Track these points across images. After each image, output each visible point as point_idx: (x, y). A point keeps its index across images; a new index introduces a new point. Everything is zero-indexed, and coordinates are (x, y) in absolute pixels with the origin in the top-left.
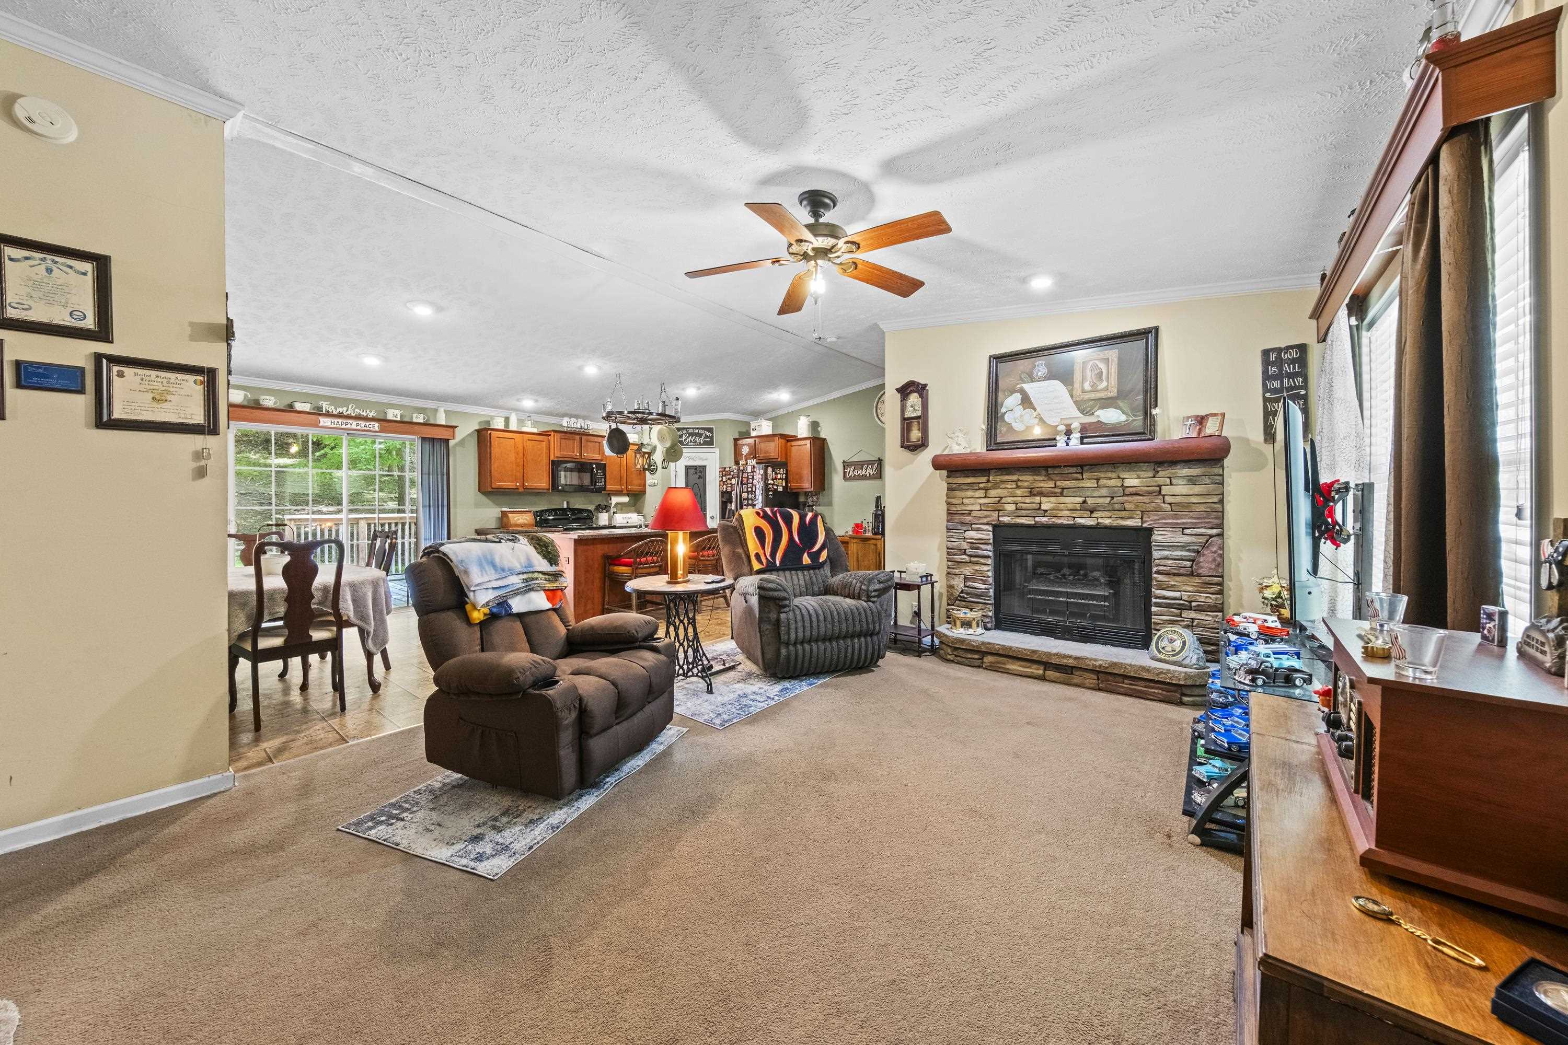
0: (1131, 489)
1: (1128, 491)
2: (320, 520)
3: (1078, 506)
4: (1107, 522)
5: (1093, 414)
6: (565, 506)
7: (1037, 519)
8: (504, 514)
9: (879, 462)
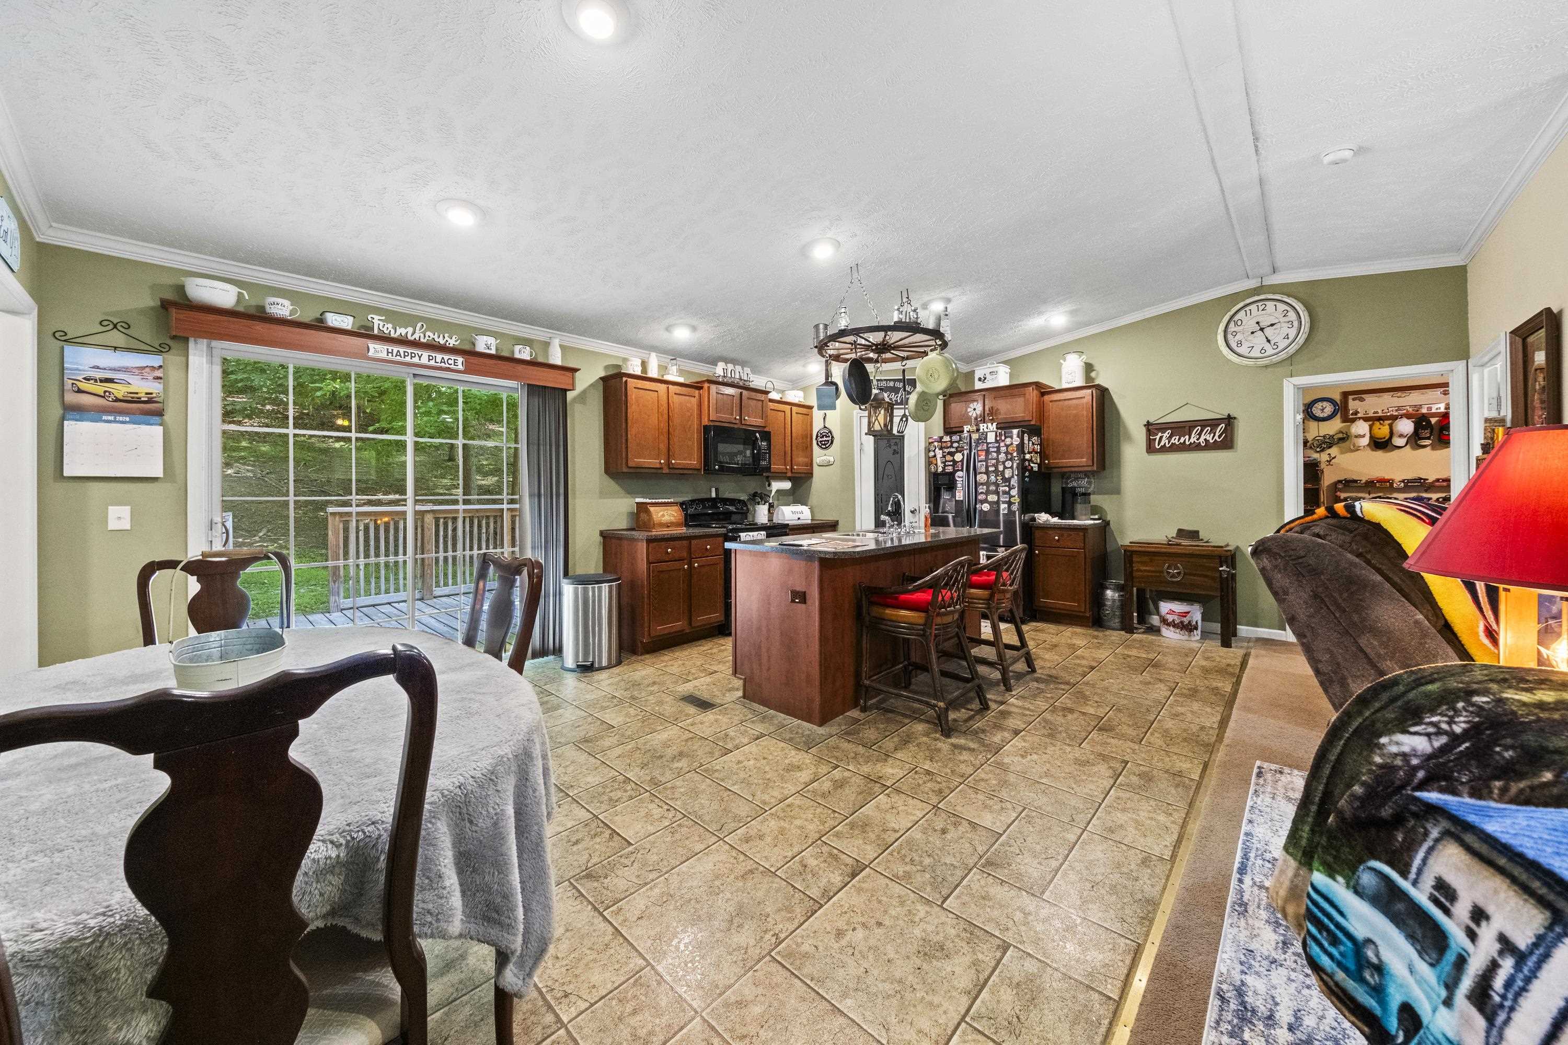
2: (375, 513)
6: (714, 495)
8: (642, 508)
9: (1229, 421)
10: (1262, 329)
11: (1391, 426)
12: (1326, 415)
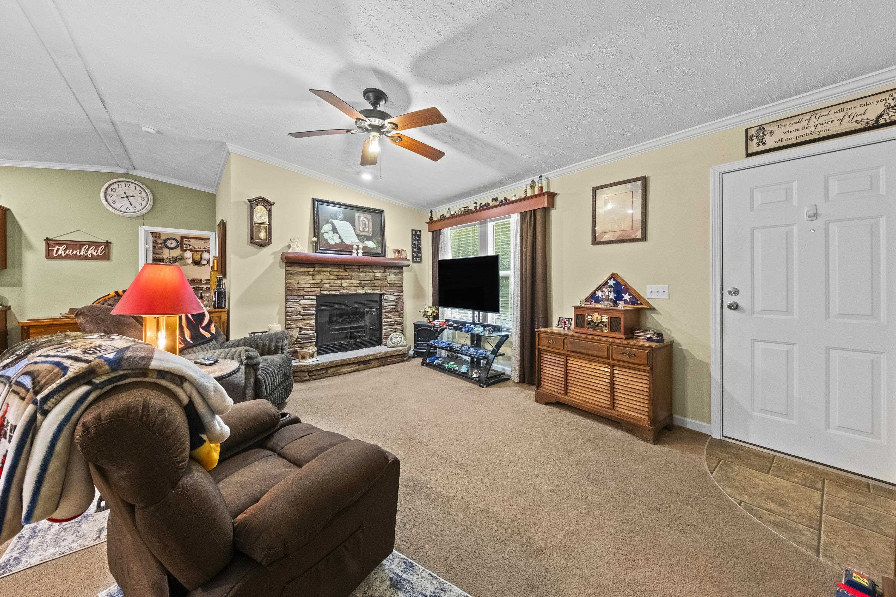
0: (378, 277)
1: (376, 278)
3: (358, 284)
4: (370, 292)
5: (364, 242)
7: (340, 291)
9: (107, 244)
10: (127, 197)
11: (201, 255)
12: (173, 247)
